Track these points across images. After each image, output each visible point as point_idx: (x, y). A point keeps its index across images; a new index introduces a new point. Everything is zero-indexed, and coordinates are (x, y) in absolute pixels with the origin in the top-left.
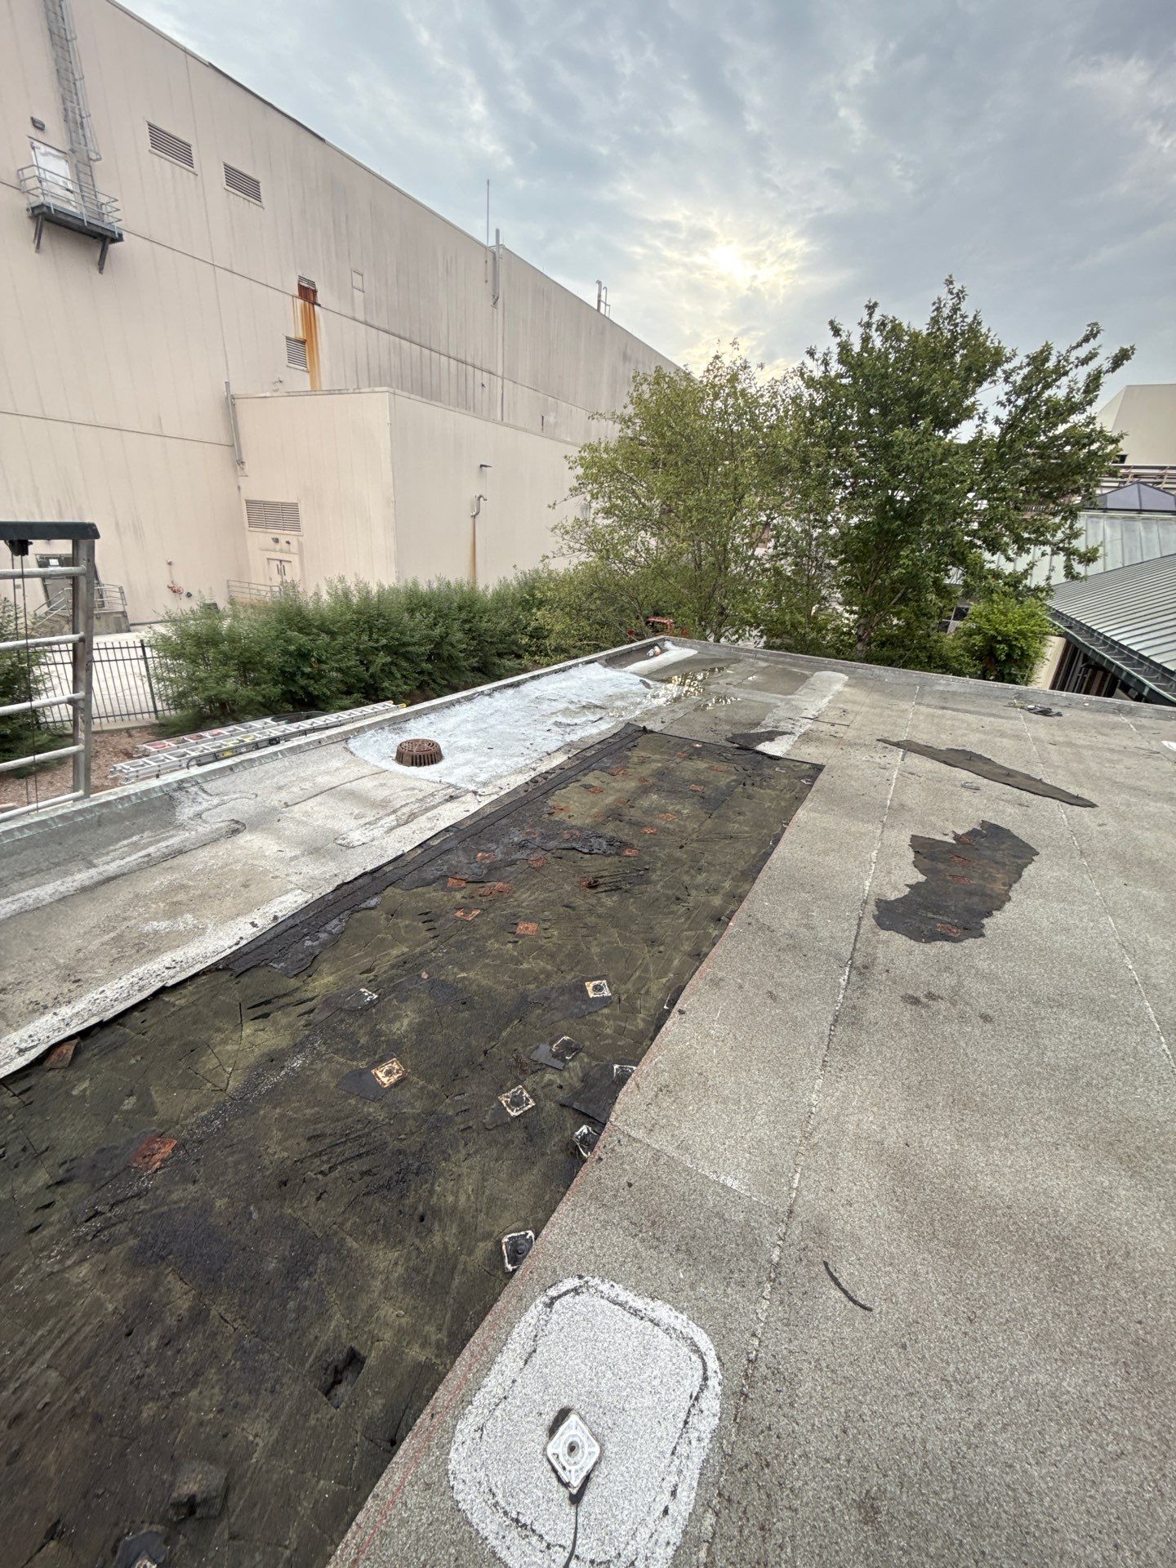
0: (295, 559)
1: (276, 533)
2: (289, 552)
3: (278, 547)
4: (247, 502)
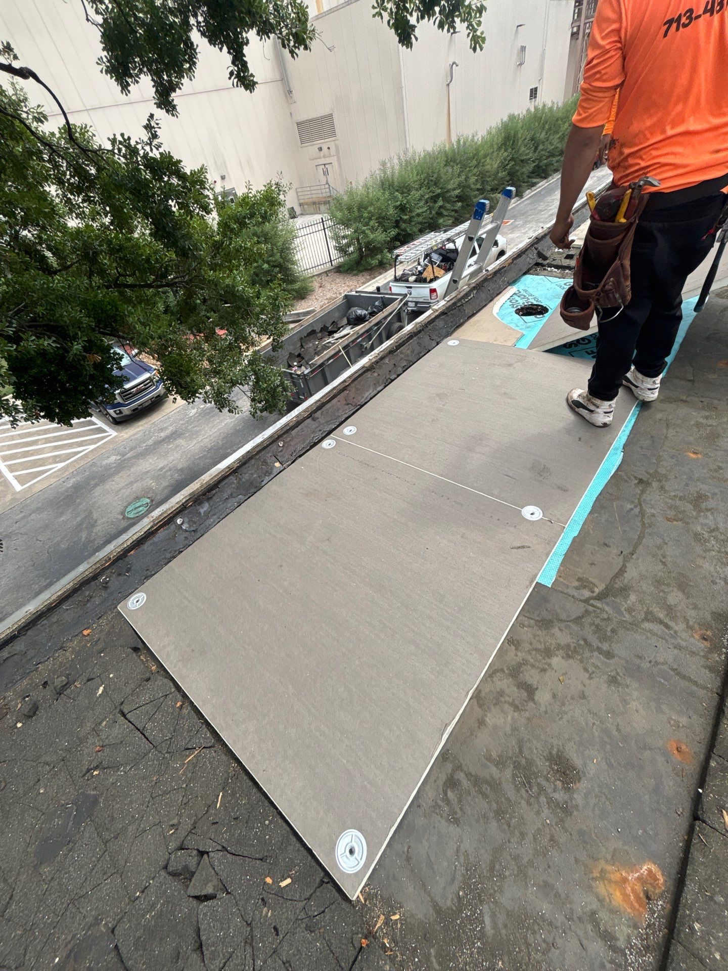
1: (319, 143)
2: (330, 156)
3: (322, 154)
4: (298, 124)
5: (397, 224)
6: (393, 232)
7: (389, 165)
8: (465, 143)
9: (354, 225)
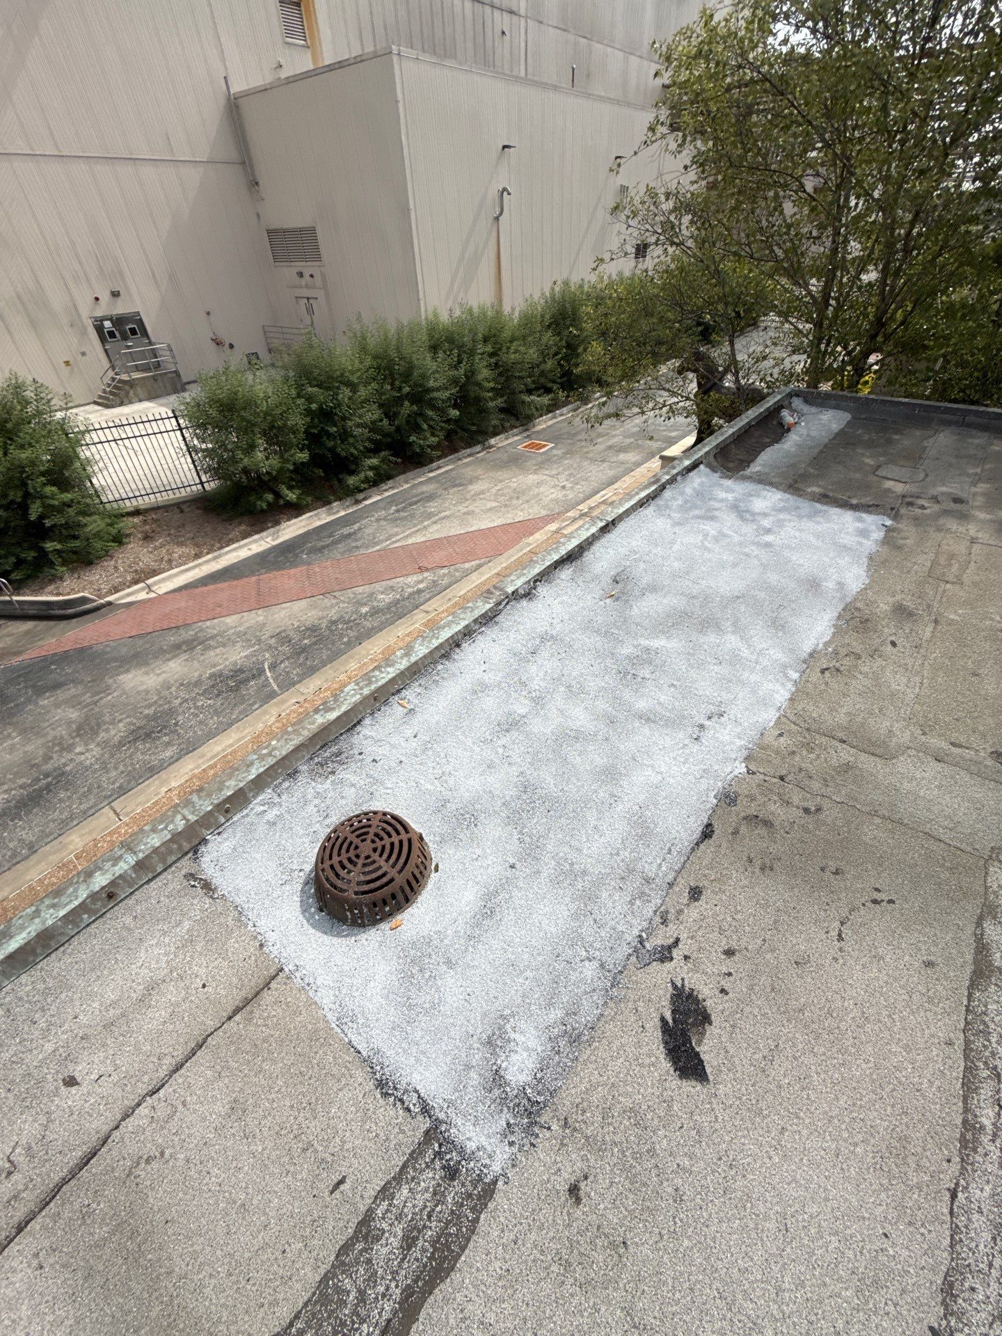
1: (299, 265)
3: (303, 282)
4: (269, 232)
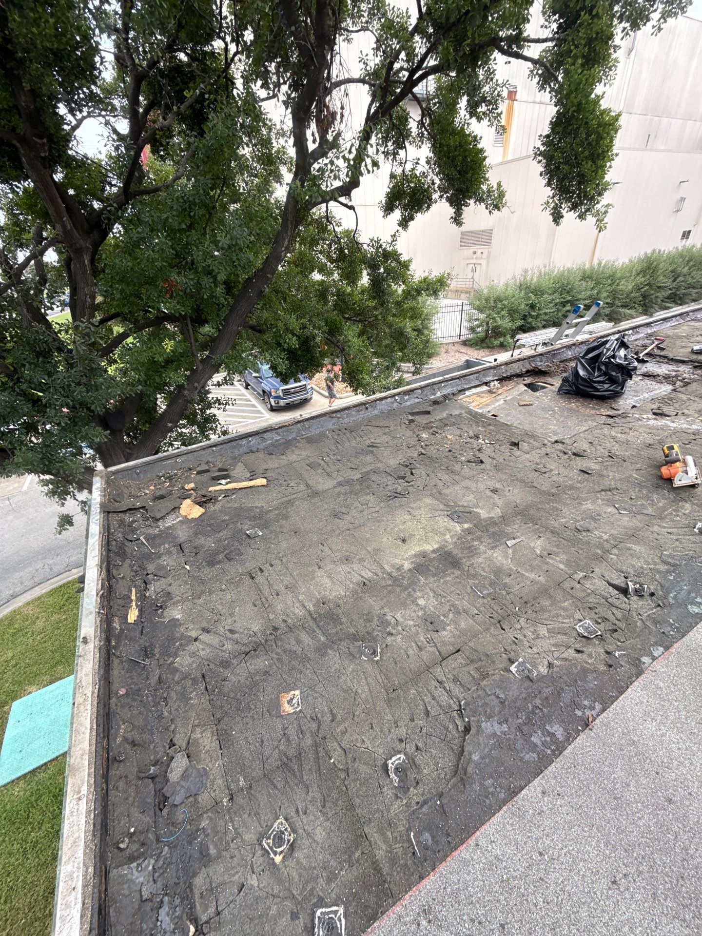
0: (484, 262)
1: (475, 248)
2: (481, 258)
3: (475, 256)
4: (462, 233)
5: (524, 318)
6: (520, 323)
7: (530, 272)
8: (605, 265)
9: (488, 312)
